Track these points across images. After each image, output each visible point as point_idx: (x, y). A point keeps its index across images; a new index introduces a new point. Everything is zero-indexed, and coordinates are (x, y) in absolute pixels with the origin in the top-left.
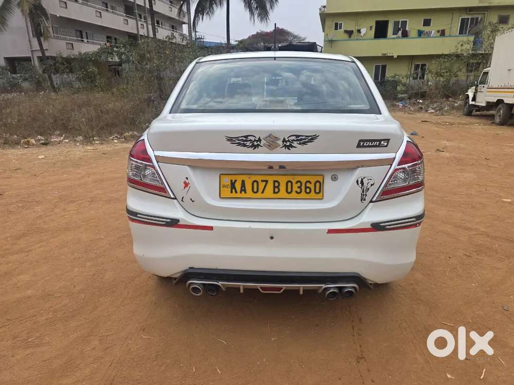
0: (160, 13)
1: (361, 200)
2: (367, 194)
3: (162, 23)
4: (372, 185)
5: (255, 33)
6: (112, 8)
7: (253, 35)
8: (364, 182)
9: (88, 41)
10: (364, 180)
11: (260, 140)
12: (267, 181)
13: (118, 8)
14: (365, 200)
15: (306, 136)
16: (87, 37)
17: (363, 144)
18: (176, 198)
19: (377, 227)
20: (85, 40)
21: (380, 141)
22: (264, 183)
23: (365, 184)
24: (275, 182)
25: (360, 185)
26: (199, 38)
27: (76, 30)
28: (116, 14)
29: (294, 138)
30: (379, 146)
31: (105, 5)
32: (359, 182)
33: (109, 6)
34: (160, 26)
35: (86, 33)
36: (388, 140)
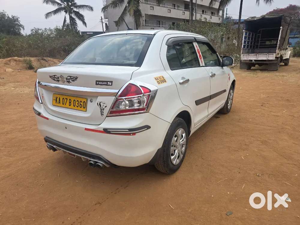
0: (205, 6)
1: (101, 115)
2: (104, 111)
3: (205, 11)
4: (105, 107)
5: (272, 10)
6: (178, 7)
7: (270, 12)
8: (101, 105)
9: (162, 26)
10: (101, 103)
11: (59, 78)
12: (67, 99)
13: (180, 6)
14: (103, 115)
15: (74, 77)
16: (162, 24)
17: (98, 83)
18: (42, 103)
19: (106, 131)
20: (161, 26)
21: (107, 82)
22: (66, 100)
23: (102, 106)
24: (70, 99)
25: (99, 106)
26: (228, 18)
27: (157, 21)
28: (179, 10)
29: (69, 78)
30: (107, 85)
31: (174, 6)
32: (99, 104)
33: (176, 6)
34: (204, 13)
35: (162, 22)
36: (112, 82)
